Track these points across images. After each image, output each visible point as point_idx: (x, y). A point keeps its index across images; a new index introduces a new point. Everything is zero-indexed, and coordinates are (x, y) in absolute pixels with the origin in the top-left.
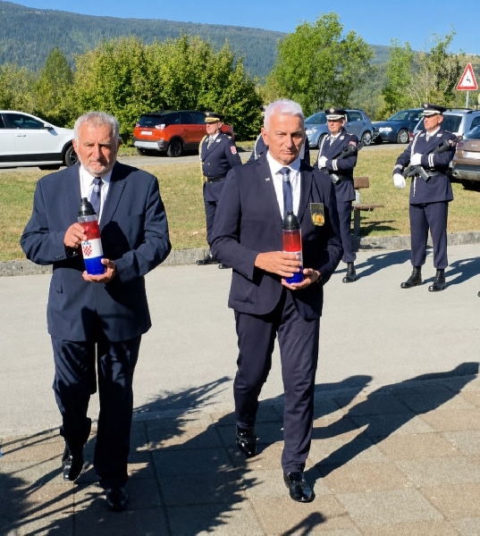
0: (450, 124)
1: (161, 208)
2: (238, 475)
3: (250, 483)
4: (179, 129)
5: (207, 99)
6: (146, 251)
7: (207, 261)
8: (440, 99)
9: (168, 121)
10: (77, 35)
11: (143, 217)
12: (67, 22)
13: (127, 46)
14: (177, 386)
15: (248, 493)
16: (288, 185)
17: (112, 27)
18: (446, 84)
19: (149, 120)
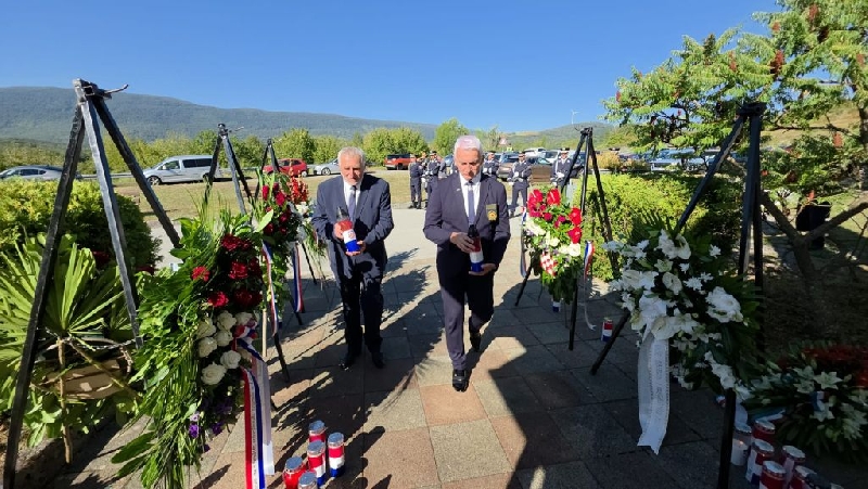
0: (497, 158)
1: (389, 202)
2: (422, 281)
3: (426, 285)
4: (401, 160)
5: (411, 149)
6: (379, 228)
7: (411, 207)
8: (494, 149)
9: (397, 157)
10: (364, 127)
11: (379, 208)
12: (361, 122)
13: (382, 131)
14: (401, 251)
15: (426, 288)
16: (471, 194)
17: (376, 124)
18: (495, 143)
19: (391, 157)
